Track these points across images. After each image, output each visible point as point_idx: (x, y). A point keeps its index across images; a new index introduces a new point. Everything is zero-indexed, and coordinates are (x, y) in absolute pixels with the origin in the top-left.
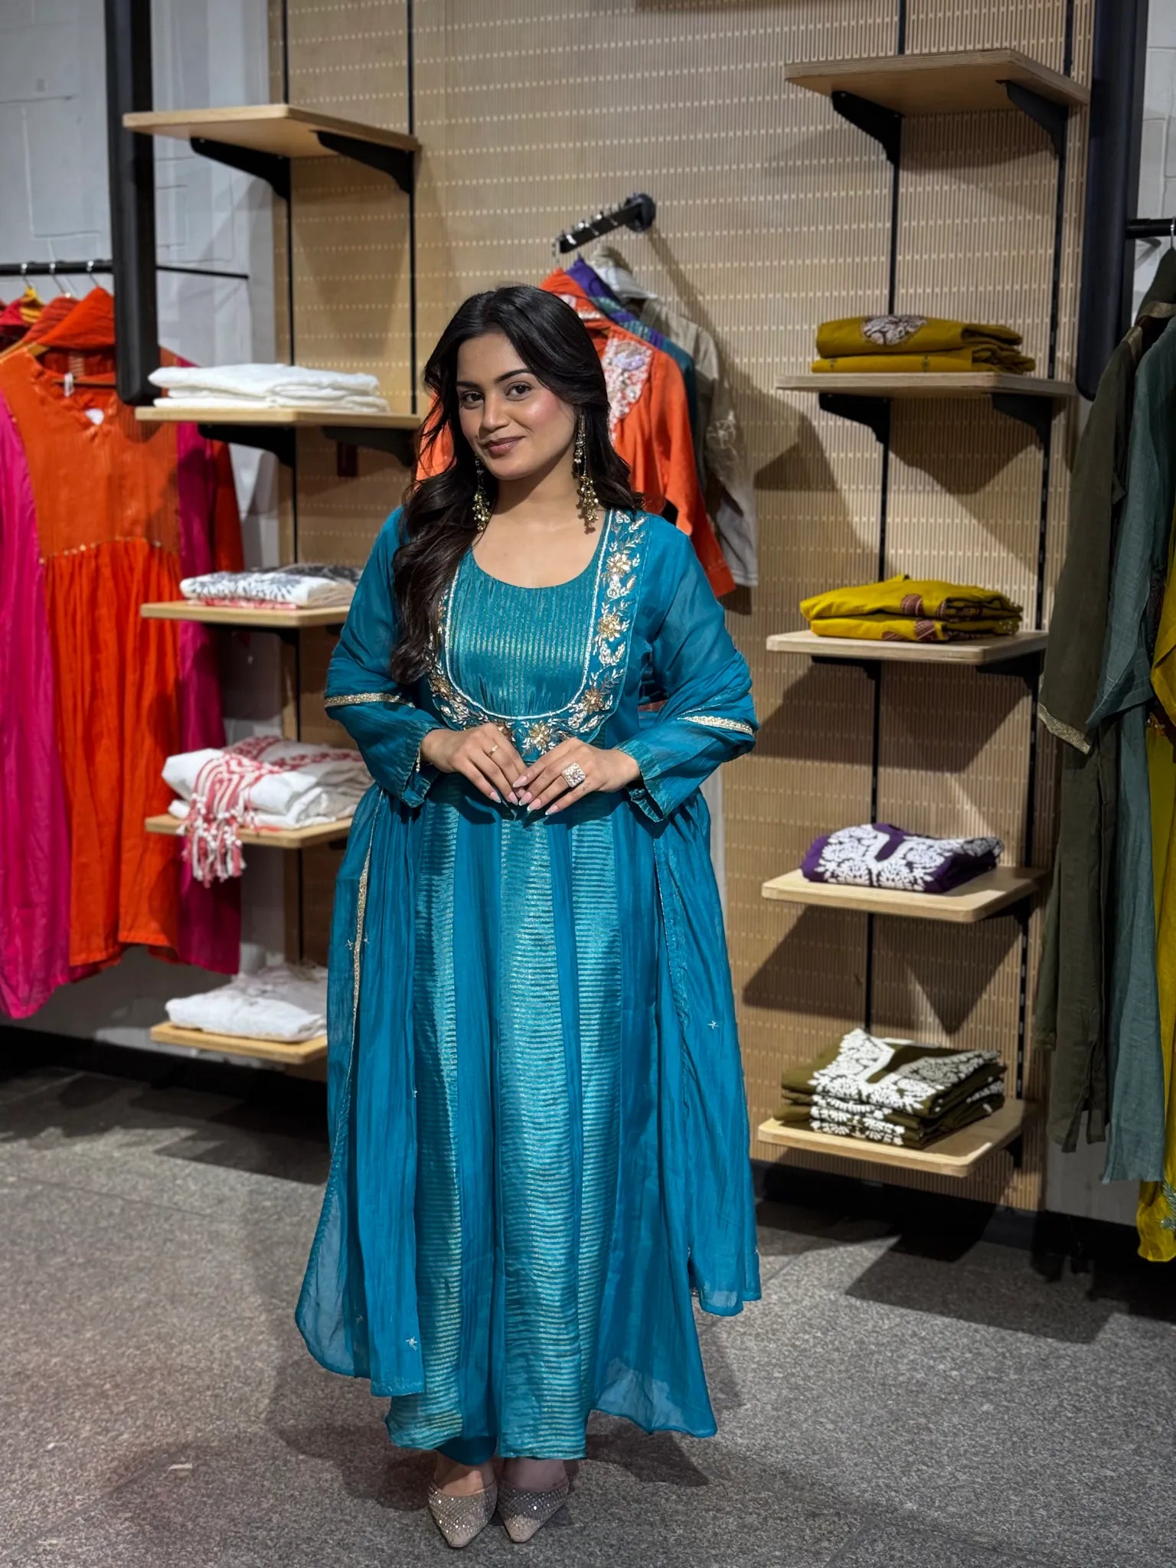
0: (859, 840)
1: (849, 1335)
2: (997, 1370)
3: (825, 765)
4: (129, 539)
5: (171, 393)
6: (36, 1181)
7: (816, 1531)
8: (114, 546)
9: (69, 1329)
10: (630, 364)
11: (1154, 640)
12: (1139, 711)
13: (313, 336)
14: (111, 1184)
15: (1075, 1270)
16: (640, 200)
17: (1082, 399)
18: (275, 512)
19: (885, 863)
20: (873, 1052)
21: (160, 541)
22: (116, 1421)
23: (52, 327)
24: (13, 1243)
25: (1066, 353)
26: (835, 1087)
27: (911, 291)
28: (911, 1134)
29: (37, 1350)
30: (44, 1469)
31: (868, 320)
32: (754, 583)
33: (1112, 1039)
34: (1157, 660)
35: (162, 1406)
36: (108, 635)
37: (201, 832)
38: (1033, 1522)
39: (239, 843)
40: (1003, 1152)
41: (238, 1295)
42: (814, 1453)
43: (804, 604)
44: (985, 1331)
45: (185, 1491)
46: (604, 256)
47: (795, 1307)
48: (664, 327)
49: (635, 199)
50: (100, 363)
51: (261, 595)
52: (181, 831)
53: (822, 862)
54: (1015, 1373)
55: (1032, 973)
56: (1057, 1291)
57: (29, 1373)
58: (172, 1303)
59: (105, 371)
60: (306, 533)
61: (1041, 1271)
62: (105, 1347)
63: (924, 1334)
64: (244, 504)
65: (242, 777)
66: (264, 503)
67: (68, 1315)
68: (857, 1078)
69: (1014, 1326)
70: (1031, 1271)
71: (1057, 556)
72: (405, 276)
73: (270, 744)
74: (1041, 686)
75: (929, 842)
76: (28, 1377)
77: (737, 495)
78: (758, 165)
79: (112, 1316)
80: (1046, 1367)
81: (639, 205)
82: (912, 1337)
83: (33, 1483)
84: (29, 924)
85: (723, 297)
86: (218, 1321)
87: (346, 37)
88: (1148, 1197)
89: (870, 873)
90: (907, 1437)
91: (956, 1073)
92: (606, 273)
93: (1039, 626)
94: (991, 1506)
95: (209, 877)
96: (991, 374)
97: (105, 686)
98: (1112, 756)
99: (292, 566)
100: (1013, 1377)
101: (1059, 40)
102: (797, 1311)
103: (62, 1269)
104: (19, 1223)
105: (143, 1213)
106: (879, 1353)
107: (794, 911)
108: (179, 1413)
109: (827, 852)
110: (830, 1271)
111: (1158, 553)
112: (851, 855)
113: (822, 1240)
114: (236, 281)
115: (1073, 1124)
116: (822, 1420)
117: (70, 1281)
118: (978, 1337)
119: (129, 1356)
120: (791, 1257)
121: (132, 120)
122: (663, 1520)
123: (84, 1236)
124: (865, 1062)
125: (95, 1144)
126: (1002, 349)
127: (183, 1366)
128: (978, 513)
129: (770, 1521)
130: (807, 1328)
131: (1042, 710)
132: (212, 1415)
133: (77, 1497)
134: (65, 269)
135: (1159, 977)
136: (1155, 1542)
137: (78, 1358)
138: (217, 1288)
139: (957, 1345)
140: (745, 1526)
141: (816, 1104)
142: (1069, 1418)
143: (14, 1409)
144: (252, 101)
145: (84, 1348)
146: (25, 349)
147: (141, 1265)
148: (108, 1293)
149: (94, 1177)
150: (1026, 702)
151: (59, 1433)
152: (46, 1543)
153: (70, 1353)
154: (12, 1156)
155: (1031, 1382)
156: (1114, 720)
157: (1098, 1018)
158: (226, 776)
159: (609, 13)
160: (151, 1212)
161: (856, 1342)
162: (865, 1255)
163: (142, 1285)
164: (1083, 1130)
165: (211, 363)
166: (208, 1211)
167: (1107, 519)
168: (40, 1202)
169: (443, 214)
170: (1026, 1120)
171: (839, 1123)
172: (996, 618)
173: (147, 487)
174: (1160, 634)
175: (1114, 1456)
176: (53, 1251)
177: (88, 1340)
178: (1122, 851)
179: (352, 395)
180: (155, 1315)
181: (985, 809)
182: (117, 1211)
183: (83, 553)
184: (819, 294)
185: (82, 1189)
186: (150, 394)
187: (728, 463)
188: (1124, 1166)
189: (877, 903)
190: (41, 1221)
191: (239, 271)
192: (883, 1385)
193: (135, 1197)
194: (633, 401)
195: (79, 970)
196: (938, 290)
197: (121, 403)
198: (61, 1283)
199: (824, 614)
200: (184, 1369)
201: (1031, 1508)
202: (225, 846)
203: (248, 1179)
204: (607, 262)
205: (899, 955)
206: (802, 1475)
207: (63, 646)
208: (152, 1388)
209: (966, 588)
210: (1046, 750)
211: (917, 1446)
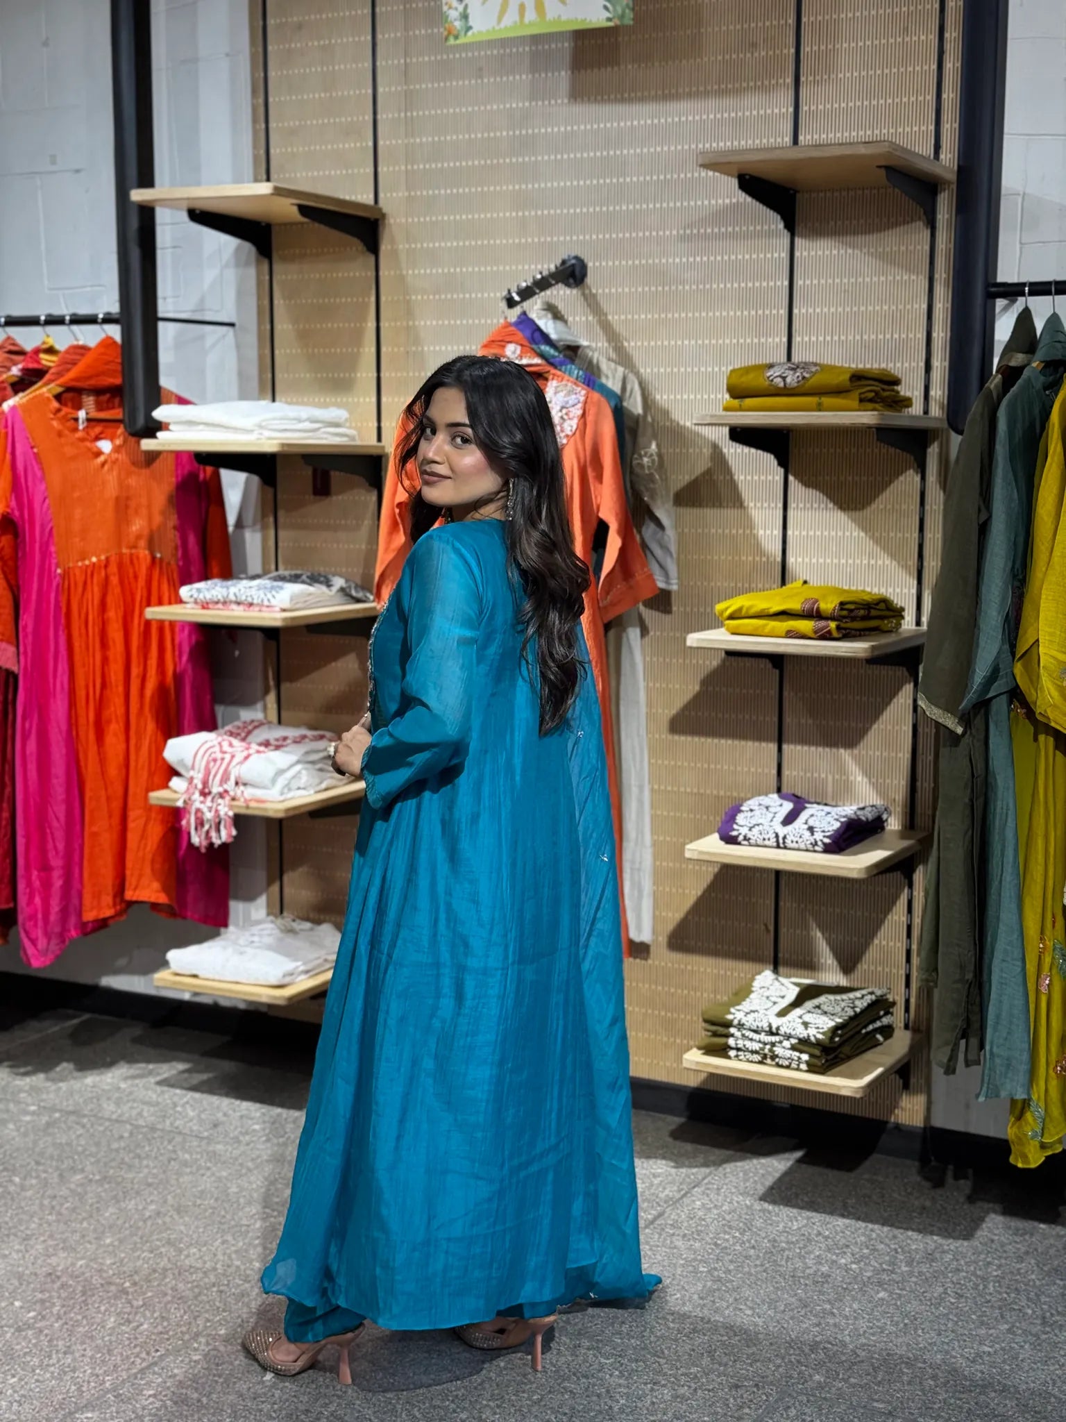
0: (767, 808)
1: (764, 1235)
2: (892, 1263)
3: (736, 742)
4: (133, 551)
5: (171, 427)
6: (53, 1109)
7: (739, 1400)
8: (121, 555)
9: (91, 1236)
10: (567, 402)
11: (1016, 638)
12: (1004, 698)
13: (291, 375)
14: (119, 1111)
15: (956, 1178)
16: (573, 261)
17: (953, 434)
18: (258, 527)
19: (790, 828)
20: (781, 990)
21: (161, 553)
22: (136, 1313)
23: (68, 370)
24: (38, 1163)
25: (939, 392)
26: (749, 1021)
27: (806, 339)
28: (815, 1061)
29: (65, 1255)
30: (77, 1355)
31: (771, 366)
32: (674, 587)
33: (985, 977)
34: (1017, 657)
35: (175, 1300)
36: (116, 634)
37: (197, 805)
38: (923, 1390)
39: (231, 813)
40: (893, 1076)
41: (235, 1205)
42: (735, 1335)
43: (719, 607)
44: (878, 1230)
46: (544, 310)
47: (715, 1211)
48: (595, 369)
49: (569, 260)
50: (108, 401)
51: (250, 600)
52: (180, 804)
53: (735, 827)
54: (906, 1266)
55: (917, 921)
56: (941, 1196)
57: (59, 1274)
58: (179, 1212)
59: (113, 408)
60: (286, 544)
61: (927, 1178)
62: (123, 1252)
63: (827, 1233)
64: (231, 519)
65: (233, 757)
66: (249, 518)
67: (90, 1224)
68: (767, 1013)
69: (905, 1226)
70: (919, 1179)
71: (933, 564)
72: (372, 324)
73: (256, 727)
74: (921, 674)
75: (827, 809)
76: (58, 1277)
77: (660, 513)
78: (675, 232)
79: (127, 1225)
80: (933, 1261)
81: (573, 265)
82: (817, 1236)
83: (69, 1367)
84: (47, 884)
85: (646, 344)
86: (219, 1228)
87: (320, 121)
88: (1017, 1112)
89: (777, 836)
90: (815, 1321)
91: (853, 1008)
92: (546, 324)
93: (918, 623)
94: (887, 1377)
95: (205, 843)
96: (876, 413)
97: (113, 678)
98: (982, 736)
99: (274, 574)
100: (905, 1269)
101: (930, 128)
102: (718, 1214)
103: (82, 1185)
104: (42, 1146)
105: (149, 1136)
106: (789, 1249)
107: (710, 869)
108: (189, 1307)
109: (740, 818)
110: (746, 1180)
111: (1018, 565)
112: (760, 821)
113: (738, 1154)
114: (225, 329)
115: (952, 1050)
116: (742, 1307)
117: (90, 1195)
118: (874, 1235)
119: (144, 1259)
120: (712, 1168)
121: (137, 195)
122: (608, 1391)
123: (99, 1156)
124: (773, 999)
125: (103, 1077)
126: (883, 390)
127: (191, 1267)
128: (865, 527)
129: (699, 1392)
130: (727, 1229)
131: (922, 699)
132: (218, 1308)
133: (107, 1378)
134: (77, 320)
135: (1024, 924)
136: (1026, 1406)
137: (100, 1261)
138: (216, 1200)
139: (856, 1243)
140: (678, 1397)
141: (732, 1035)
142: (952, 1303)
143: (48, 1304)
144: (238, 180)
145: (105, 1252)
146: (45, 389)
147: (150, 1180)
148: (123, 1205)
149: (105, 1106)
150: (908, 688)
151: (88, 1324)
152: (83, 1417)
153: (93, 1257)
154: (32, 1088)
155: (920, 1273)
156: (983, 706)
157: (973, 960)
158: (219, 756)
159: (546, 103)
160: (156, 1135)
161: (769, 1241)
162: (775, 1166)
163: (152, 1198)
164: (961, 1057)
165: (204, 401)
166: (206, 1134)
167: (975, 538)
168: (58, 1128)
169: (404, 272)
170: (913, 1048)
171: (753, 1052)
172: (882, 618)
173: (149, 507)
174: (1021, 632)
175: (991, 1335)
176: (73, 1170)
177: (109, 1245)
178: (991, 816)
179: (325, 427)
180: (164, 1223)
181: (875, 780)
182: (126, 1135)
183: (94, 564)
184: (727, 341)
185: (95, 1116)
186: (153, 428)
187: (652, 486)
188: (996, 1086)
189: (783, 862)
190: (61, 1144)
191: (226, 320)
192: (793, 1277)
193: (141, 1122)
194: (570, 433)
195: (90, 925)
196: (829, 338)
197: (127, 434)
198: (81, 1197)
199: (736, 616)
200: (192, 1269)
201: (921, 1379)
202: (218, 816)
203: (239, 1106)
204: (546, 316)
205: (802, 906)
206: (725, 1354)
207: (77, 644)
208: (166, 1285)
209: (857, 591)
210: (926, 730)
211: (823, 1328)
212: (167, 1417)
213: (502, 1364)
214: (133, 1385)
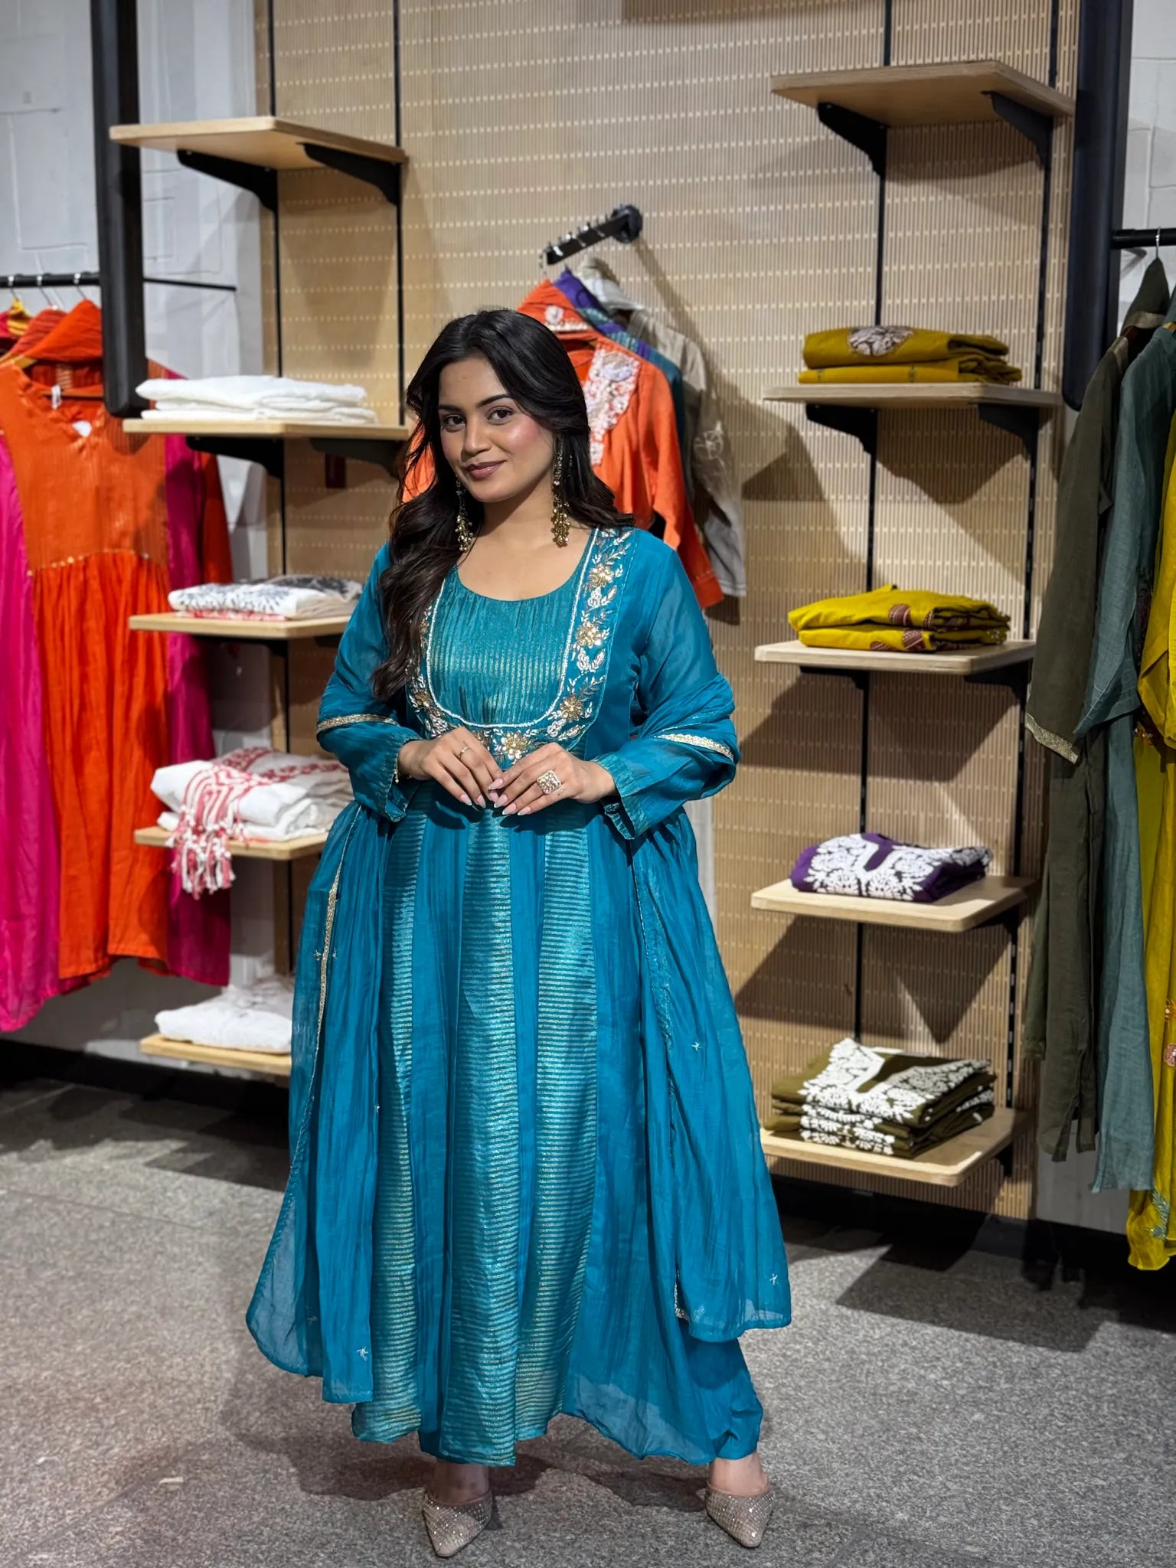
0: (848, 850)
1: (840, 1345)
2: (988, 1379)
3: (814, 774)
4: (117, 551)
5: (158, 405)
6: (25, 1194)
7: (808, 1542)
8: (101, 557)
9: (60, 1343)
10: (617, 375)
11: (1141, 650)
12: (1127, 720)
13: (300, 348)
14: (101, 1197)
15: (1065, 1279)
16: (627, 212)
17: (1069, 409)
18: (264, 524)
19: (874, 873)
20: (863, 1062)
21: (148, 553)
22: (106, 1434)
23: (40, 339)
25: (1052, 363)
26: (825, 1097)
27: (898, 301)
28: (902, 1144)
29: (28, 1364)
30: (34, 1483)
31: (855, 330)
32: (742, 594)
33: (1101, 1048)
34: (1143, 672)
35: (153, 1419)
36: (96, 647)
37: (189, 844)
38: (1025, 1533)
39: (228, 855)
40: (993, 1162)
42: (805, 1464)
43: (793, 615)
44: (975, 1340)
45: (176, 1505)
46: (591, 267)
48: (651, 339)
49: (622, 210)
50: (87, 376)
51: (249, 607)
52: (170, 843)
53: (811, 871)
54: (1006, 1382)
55: (1022, 982)
56: (1048, 1300)
57: (19, 1387)
58: (163, 1316)
59: (93, 384)
60: (295, 544)
61: (1031, 1279)
62: (95, 1361)
63: (914, 1343)
64: (232, 516)
65: (231, 789)
66: (253, 514)
67: (59, 1329)
68: (846, 1088)
69: (1004, 1335)
70: (1022, 1280)
71: (1044, 565)
72: (392, 287)
73: (259, 756)
74: (1028, 695)
75: (918, 851)
76: (19, 1391)
77: (726, 507)
78: (745, 177)
79: (102, 1330)
80: (1037, 1376)
81: (626, 216)
82: (902, 1346)
83: (24, 1498)
84: (18, 937)
85: (710, 308)
86: (208, 1334)
87: (333, 49)
88: (1137, 1205)
89: (859, 883)
90: (898, 1447)
91: (946, 1082)
92: (594, 284)
93: (1026, 635)
94: (982, 1516)
95: (198, 889)
96: (977, 384)
97: (94, 698)
98: (1100, 766)
99: (281, 578)
100: (1005, 1386)
101: (1044, 51)
103: (52, 1282)
104: (9, 1237)
105: (134, 1226)
106: (870, 1362)
107: (783, 921)
108: (169, 1427)
109: (816, 862)
110: (821, 1281)
111: (1144, 563)
112: (839, 865)
113: (813, 1250)
114: (224, 294)
115: (1062, 1133)
116: (813, 1430)
117: (62, 1294)
118: (969, 1346)
119: (119, 1370)
121: (118, 133)
122: (654, 1531)
123: (74, 1249)
124: (855, 1072)
125: (85, 1157)
126: (988, 359)
127: (173, 1379)
128: (965, 523)
130: (798, 1338)
131: (1030, 719)
132: (202, 1428)
133: (68, 1512)
134: (51, 281)
135: (1148, 985)
137: (68, 1371)
138: (207, 1301)
139: (948, 1355)
141: (806, 1114)
142: (1060, 1428)
144: (239, 113)
145: (74, 1361)
146: (12, 361)
147: (132, 1277)
148: (99, 1306)
149: (85, 1190)
150: (1014, 711)
151: (49, 1447)
152: (36, 1558)
153: (60, 1367)
155: (1023, 1391)
156: (1102, 729)
157: (1087, 1027)
158: (215, 788)
159: (596, 24)
160: (141, 1225)
161: (847, 1352)
162: (856, 1264)
163: (132, 1298)
164: (1073, 1139)
165: (198, 375)
166: (199, 1224)
167: (1093, 529)
168: (30, 1216)
169: (431, 226)
170: (1016, 1128)
171: (829, 1133)
172: (984, 628)
173: (135, 499)
174: (1147, 643)
175: (1105, 1465)
176: (44, 1264)
177: (79, 1354)
178: (1110, 860)
179: (340, 406)
180: (146, 1328)
181: (974, 818)
182: (107, 1224)
183: (71, 565)
184: (806, 305)
185: (73, 1202)
186: (138, 407)
187: (716, 474)
188: (1114, 1175)
189: (866, 912)
190: (31, 1234)
191: (226, 283)
192: (874, 1394)
193: (125, 1210)
194: (620, 412)
195: (69, 982)
196: (924, 301)
197: (108, 415)
198: (51, 1297)
199: (812, 625)
200: (175, 1382)
201: (1022, 1518)
202: (214, 858)
203: (239, 1191)
204: (594, 274)
205: (889, 964)
206: (793, 1486)
207: (51, 658)
208: (142, 1401)
209: (955, 597)
210: (1034, 760)
211: (908, 1456)
212: (136, 1559)
213: (531, 1498)
214: (98, 1520)
